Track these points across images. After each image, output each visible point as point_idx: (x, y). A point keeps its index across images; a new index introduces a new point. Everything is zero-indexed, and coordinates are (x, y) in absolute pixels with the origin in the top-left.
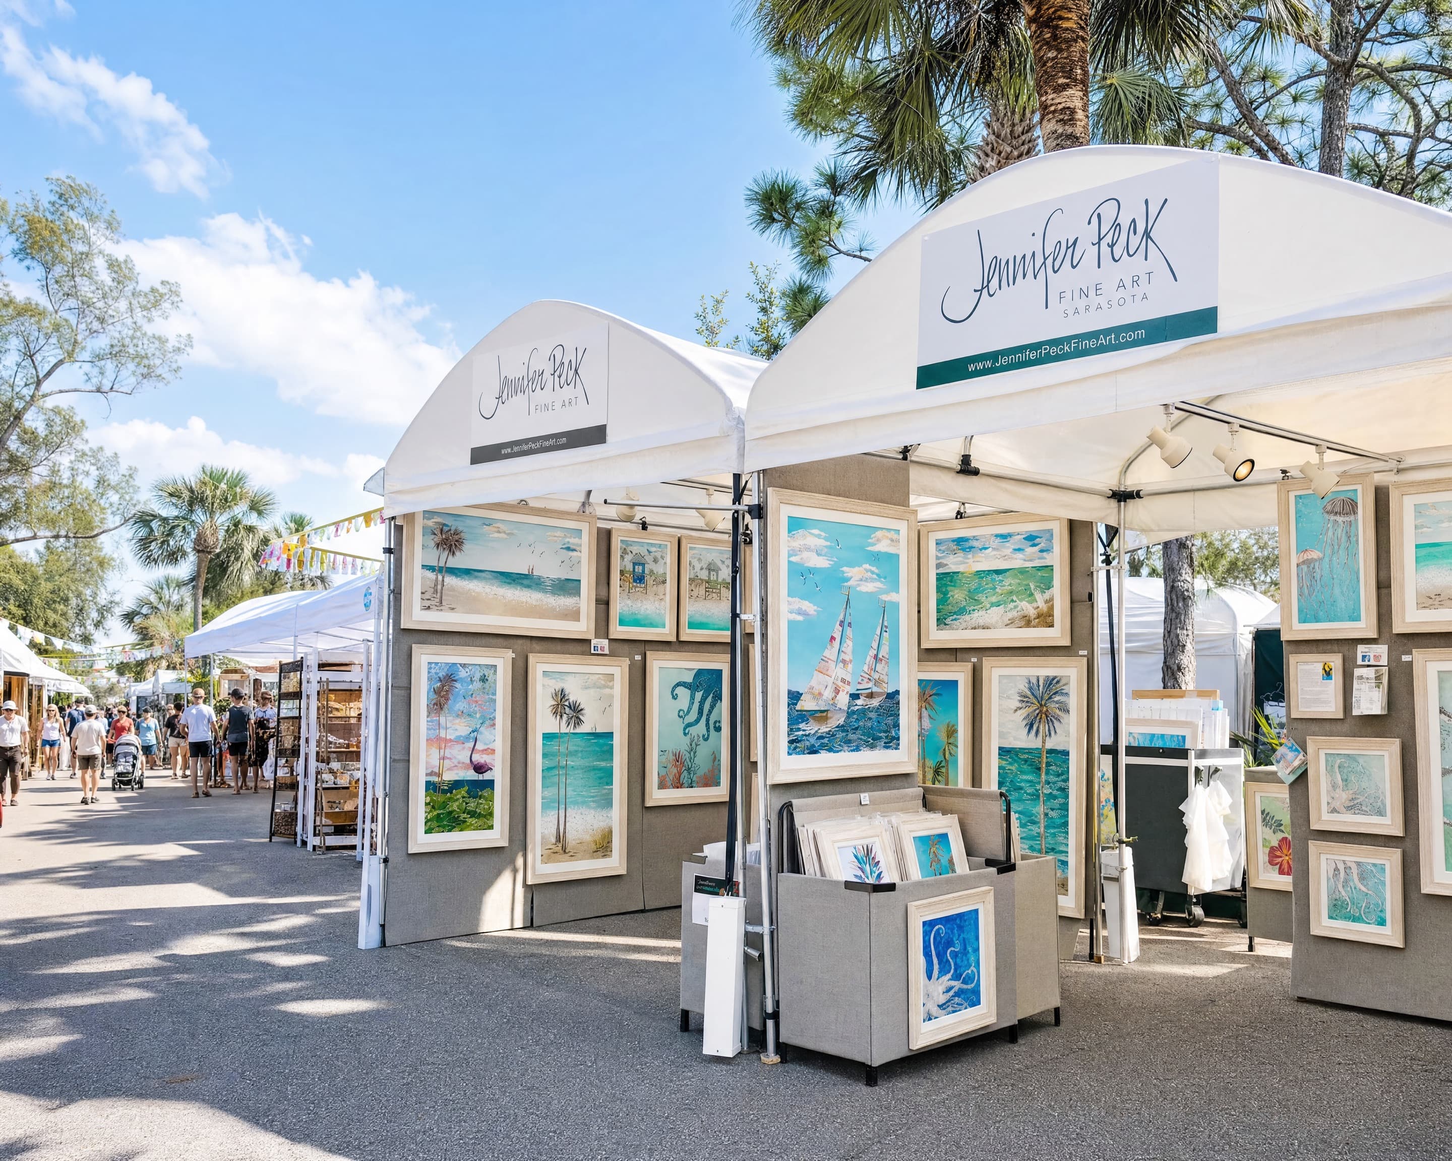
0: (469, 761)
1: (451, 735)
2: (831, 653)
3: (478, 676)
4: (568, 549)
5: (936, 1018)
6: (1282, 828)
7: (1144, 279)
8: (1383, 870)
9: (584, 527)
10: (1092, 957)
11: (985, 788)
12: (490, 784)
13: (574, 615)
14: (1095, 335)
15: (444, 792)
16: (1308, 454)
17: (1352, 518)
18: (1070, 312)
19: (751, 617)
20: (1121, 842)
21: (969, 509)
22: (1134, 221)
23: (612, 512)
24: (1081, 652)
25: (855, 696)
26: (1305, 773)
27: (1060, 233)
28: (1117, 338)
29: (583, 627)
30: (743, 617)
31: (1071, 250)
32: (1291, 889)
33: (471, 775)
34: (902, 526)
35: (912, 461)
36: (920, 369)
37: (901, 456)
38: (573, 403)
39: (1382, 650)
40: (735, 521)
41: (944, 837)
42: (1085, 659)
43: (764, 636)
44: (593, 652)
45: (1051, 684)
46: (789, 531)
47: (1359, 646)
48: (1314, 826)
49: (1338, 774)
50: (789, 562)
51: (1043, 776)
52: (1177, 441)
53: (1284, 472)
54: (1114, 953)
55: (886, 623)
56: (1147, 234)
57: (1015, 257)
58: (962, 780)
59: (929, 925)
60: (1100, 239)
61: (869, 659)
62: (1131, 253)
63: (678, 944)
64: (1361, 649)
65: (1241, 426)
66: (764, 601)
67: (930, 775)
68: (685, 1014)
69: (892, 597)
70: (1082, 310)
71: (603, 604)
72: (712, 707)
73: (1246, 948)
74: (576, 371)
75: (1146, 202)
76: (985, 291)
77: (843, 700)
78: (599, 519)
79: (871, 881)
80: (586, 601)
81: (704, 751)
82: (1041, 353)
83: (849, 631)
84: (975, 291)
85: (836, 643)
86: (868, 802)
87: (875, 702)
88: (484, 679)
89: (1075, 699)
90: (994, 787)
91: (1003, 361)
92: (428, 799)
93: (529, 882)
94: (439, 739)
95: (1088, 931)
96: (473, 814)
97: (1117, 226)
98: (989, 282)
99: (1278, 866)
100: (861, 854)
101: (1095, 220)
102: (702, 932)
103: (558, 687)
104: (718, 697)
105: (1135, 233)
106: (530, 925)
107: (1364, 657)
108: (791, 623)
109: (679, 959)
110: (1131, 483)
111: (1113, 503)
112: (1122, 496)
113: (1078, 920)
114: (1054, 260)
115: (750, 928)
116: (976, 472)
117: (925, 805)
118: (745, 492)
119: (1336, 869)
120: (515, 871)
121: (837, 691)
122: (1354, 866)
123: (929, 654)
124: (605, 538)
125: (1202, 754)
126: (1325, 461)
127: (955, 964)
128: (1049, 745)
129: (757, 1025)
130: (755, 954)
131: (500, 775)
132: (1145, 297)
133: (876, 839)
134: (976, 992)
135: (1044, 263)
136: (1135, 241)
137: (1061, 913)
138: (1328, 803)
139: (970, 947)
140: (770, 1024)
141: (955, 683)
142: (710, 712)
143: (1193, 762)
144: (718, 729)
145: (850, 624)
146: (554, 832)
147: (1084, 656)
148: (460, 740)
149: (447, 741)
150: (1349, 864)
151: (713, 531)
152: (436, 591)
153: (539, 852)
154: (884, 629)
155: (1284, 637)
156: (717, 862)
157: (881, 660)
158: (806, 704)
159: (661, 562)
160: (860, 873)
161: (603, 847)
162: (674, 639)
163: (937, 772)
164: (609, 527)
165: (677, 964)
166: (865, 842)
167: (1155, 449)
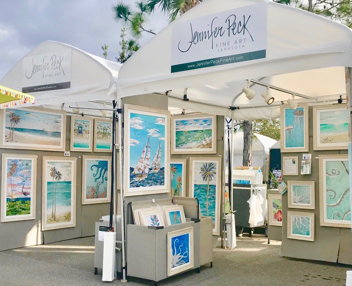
0: (21, 192)
1: (15, 183)
2: (143, 156)
3: (25, 164)
4: (56, 122)
5: (176, 267)
6: (279, 207)
7: (243, 40)
8: (309, 219)
9: (62, 115)
10: (222, 247)
11: (190, 197)
12: (29, 199)
13: (59, 144)
14: (228, 57)
15: (13, 202)
16: (290, 97)
17: (302, 116)
18: (220, 50)
19: (118, 145)
20: (231, 212)
21: (186, 112)
22: (240, 22)
23: (71, 110)
24: (220, 156)
25: (150, 169)
26: (287, 192)
27: (217, 25)
28: (235, 58)
29: (61, 147)
30: (116, 145)
31: (220, 31)
32: (282, 225)
33: (23, 196)
34: (165, 116)
35: (169, 96)
36: (172, 67)
37: (165, 94)
38: (59, 74)
39: (310, 155)
40: (114, 114)
41: (178, 213)
42: (221, 158)
43: (123, 150)
44: (65, 155)
45: (210, 165)
46: (131, 118)
47: (303, 154)
48: (289, 207)
49: (296, 192)
50: (131, 127)
51: (208, 193)
52: (251, 91)
53: (282, 102)
54: (229, 246)
55: (160, 146)
56: (244, 26)
57: (202, 32)
58: (183, 194)
59: (174, 239)
60: (229, 28)
61: (156, 157)
62: (239, 32)
63: (93, 247)
64: (304, 155)
65: (270, 87)
66: (123, 140)
67: (173, 193)
68: (96, 269)
69: (162, 139)
70: (223, 49)
71: (68, 140)
72: (104, 173)
73: (267, 243)
74: (60, 64)
75: (244, 16)
76: (193, 42)
77: (147, 171)
78: (67, 112)
79: (156, 226)
80: (62, 139)
81: (102, 187)
82: (210, 63)
83: (149, 149)
84: (190, 42)
85: (145, 153)
86: (154, 202)
87: (157, 171)
88: (27, 165)
89: (217, 170)
90: (193, 197)
91: (199, 65)
92: (8, 204)
93: (43, 230)
94: (11, 184)
95: (221, 239)
96: (23, 209)
97: (234, 23)
98: (194, 40)
99: (277, 219)
100: (153, 218)
101: (228, 21)
102: (102, 243)
103: (53, 167)
104: (106, 169)
105: (241, 26)
106: (43, 244)
107: (304, 157)
108: (131, 147)
109: (94, 252)
110: (236, 105)
111: (230, 110)
112: (233, 108)
113: (218, 236)
114: (215, 34)
115: (118, 242)
116: (188, 100)
117: (172, 202)
118: (116, 105)
119: (295, 219)
120: (38, 226)
121: (145, 168)
122: (300, 218)
123: (174, 156)
124: (69, 118)
125: (254, 186)
126: (295, 99)
127: (181, 251)
128: (210, 184)
129: (120, 271)
130: (119, 249)
131: (32, 196)
132: (243, 46)
133: (158, 213)
134: (188, 258)
135: (212, 34)
136: (240, 28)
137: (214, 234)
138: (293, 200)
139: (186, 245)
140: (124, 270)
141: (181, 165)
142: (104, 174)
143: (252, 188)
144: (106, 180)
145: (149, 147)
146: (52, 213)
147: (221, 157)
148: (19, 184)
149: (14, 185)
150: (299, 217)
151: (105, 117)
152: (10, 136)
153: (46, 221)
154: (160, 148)
155: (282, 151)
156: (107, 222)
157: (159, 158)
158: (136, 171)
159: (88, 127)
160: (153, 224)
161: (68, 218)
162: (92, 151)
163: (175, 192)
164: (70, 115)
165: (94, 253)
166: (154, 214)
167: (244, 94)
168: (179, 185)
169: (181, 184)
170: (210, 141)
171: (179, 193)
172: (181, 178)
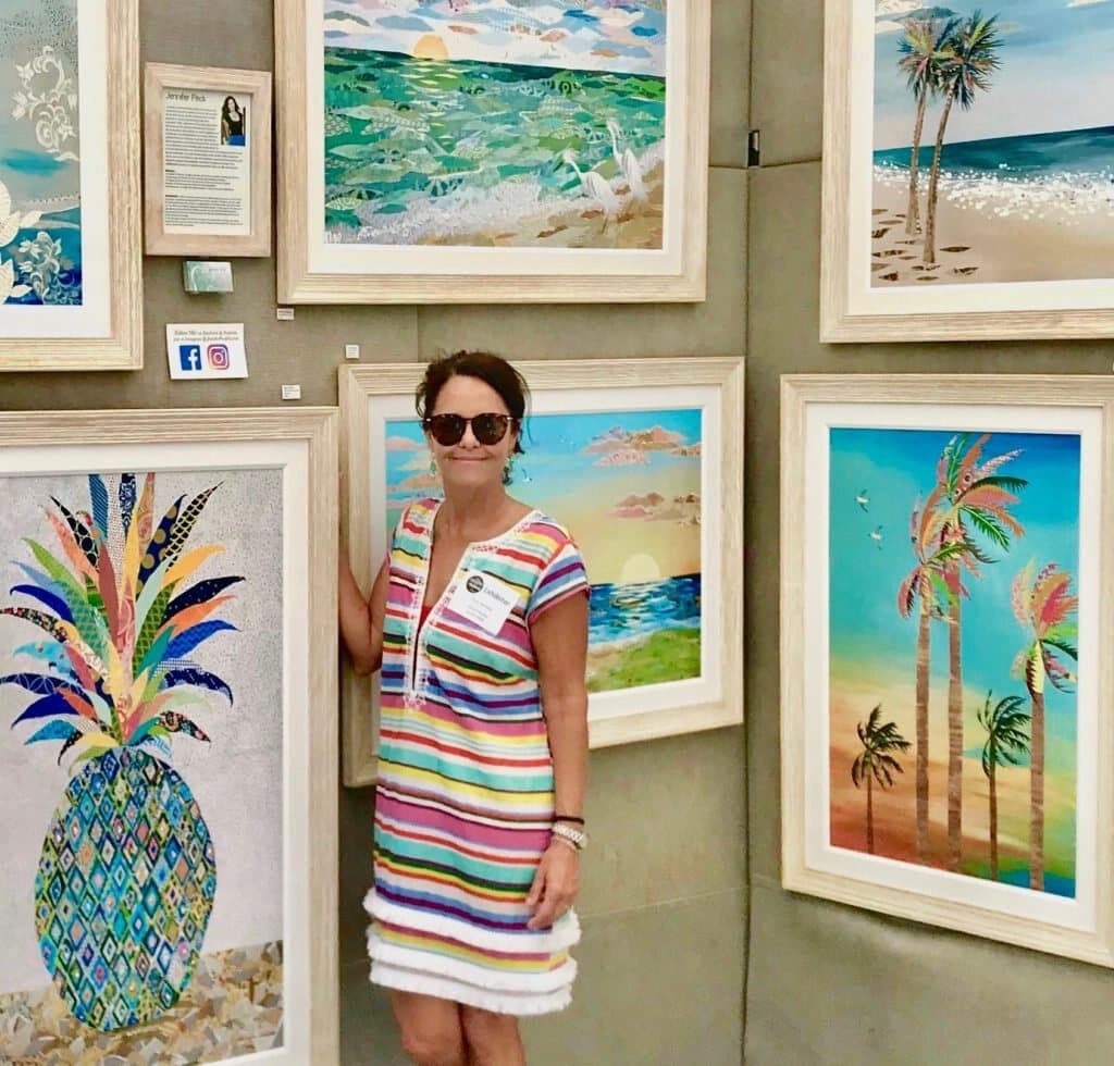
168: (1047, 655)
169: (1074, 654)
170: (654, 184)
171: (1038, 737)
172: (1063, 586)
